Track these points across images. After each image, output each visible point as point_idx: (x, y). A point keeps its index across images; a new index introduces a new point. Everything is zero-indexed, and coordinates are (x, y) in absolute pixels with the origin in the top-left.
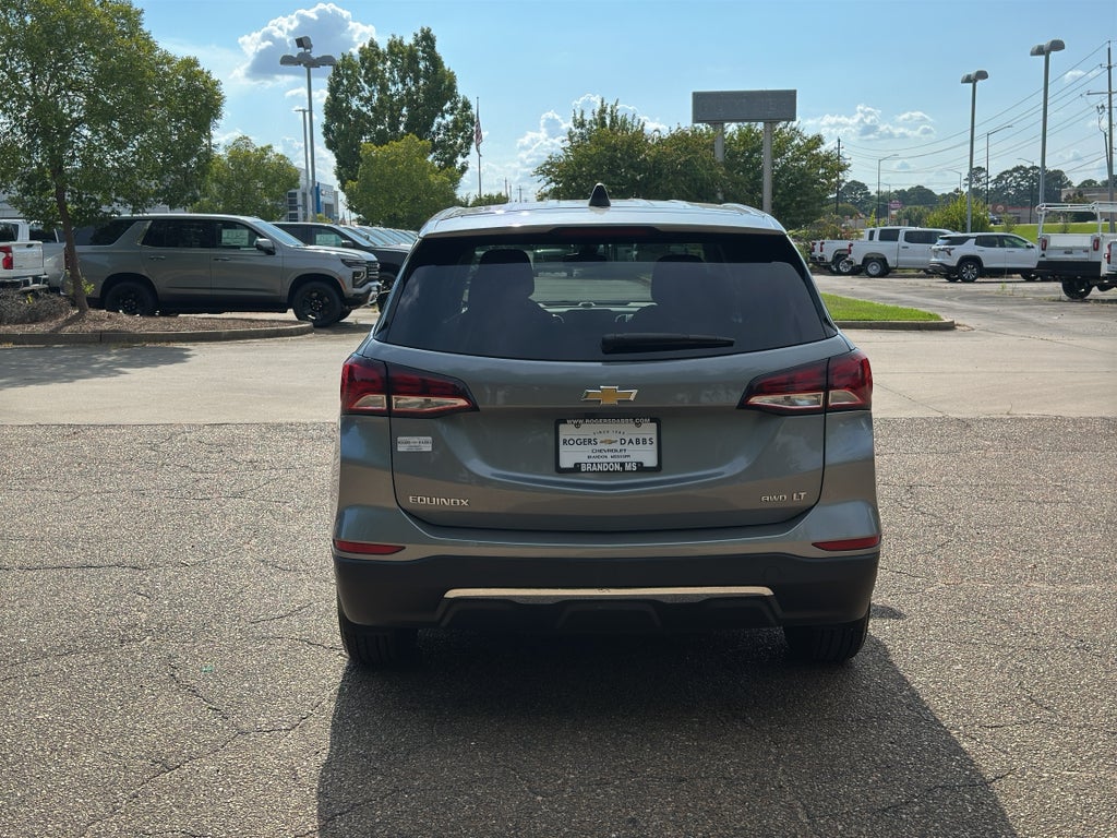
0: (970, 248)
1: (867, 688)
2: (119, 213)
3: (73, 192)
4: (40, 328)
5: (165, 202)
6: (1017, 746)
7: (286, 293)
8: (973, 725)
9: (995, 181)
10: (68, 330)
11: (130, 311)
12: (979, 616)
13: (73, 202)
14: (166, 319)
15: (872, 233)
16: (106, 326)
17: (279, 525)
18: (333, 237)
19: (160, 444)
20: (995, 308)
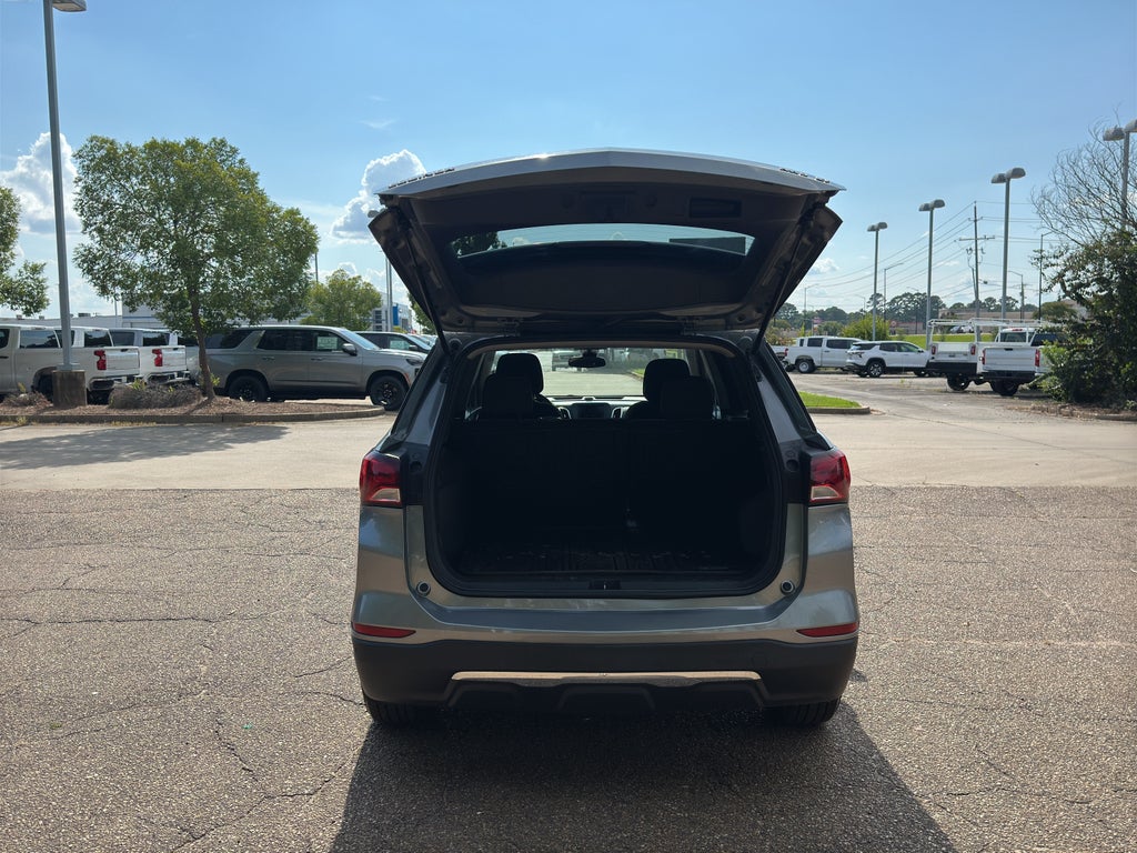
0: (876, 353)
1: (839, 751)
2: (239, 325)
3: (205, 309)
4: (177, 411)
5: (274, 317)
6: (985, 817)
7: (365, 384)
8: (941, 793)
9: (890, 304)
10: (198, 412)
11: (247, 399)
12: (929, 674)
13: (205, 317)
14: (273, 404)
15: (802, 341)
16: (227, 410)
17: (334, 580)
18: (403, 343)
19: (251, 506)
20: (899, 398)
